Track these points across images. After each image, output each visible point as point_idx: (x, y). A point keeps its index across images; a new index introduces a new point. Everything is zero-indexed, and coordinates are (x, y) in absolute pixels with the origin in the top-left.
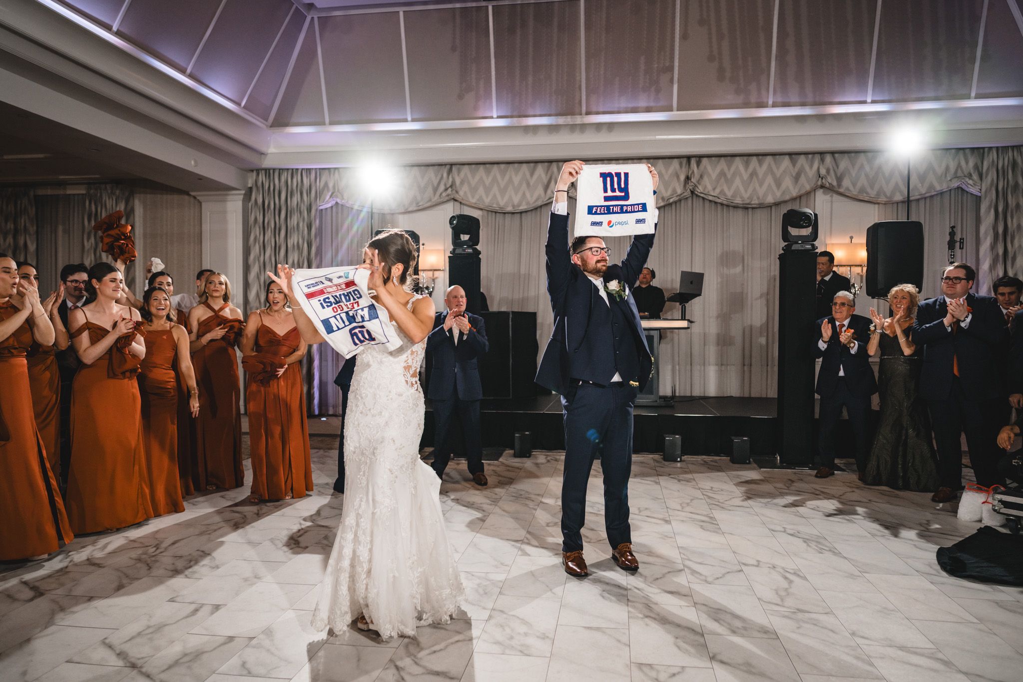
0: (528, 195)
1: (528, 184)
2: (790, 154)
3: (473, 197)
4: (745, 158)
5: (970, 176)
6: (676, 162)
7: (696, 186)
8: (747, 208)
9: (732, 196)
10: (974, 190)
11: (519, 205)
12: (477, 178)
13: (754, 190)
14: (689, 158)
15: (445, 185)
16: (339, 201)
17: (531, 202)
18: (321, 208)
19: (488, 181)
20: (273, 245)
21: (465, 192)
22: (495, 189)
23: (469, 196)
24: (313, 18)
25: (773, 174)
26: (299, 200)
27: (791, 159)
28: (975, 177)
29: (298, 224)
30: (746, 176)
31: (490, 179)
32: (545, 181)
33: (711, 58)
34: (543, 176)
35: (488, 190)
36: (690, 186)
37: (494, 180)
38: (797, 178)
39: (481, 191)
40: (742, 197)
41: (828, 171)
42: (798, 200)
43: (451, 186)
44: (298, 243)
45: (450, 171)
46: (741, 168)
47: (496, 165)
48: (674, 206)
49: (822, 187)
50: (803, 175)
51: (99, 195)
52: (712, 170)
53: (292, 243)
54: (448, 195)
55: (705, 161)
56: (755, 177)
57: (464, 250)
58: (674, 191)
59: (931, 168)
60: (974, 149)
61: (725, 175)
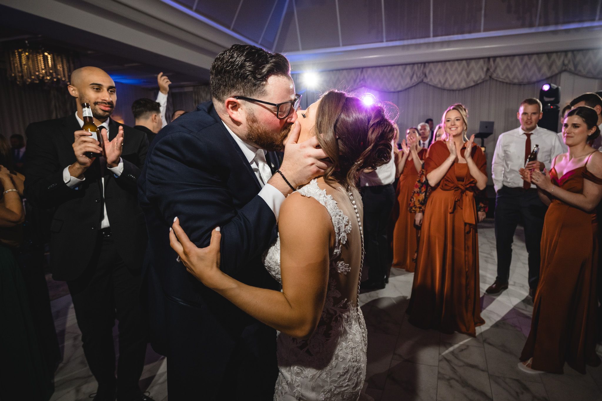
0: (402, 82)
1: (402, 76)
2: (547, 53)
4: (521, 56)
6: (481, 61)
7: (492, 73)
8: (521, 85)
9: (513, 78)
11: (397, 87)
12: (376, 74)
13: (526, 74)
14: (489, 58)
15: (360, 79)
17: (404, 86)
19: (381, 76)
22: (385, 80)
23: (372, 84)
25: (537, 64)
27: (548, 56)
30: (521, 67)
31: (382, 74)
32: (411, 74)
34: (410, 71)
35: (381, 81)
36: (489, 74)
37: (385, 75)
38: (550, 67)
39: (377, 81)
40: (518, 79)
41: (569, 62)
42: (550, 79)
43: (363, 80)
45: (362, 71)
46: (519, 63)
47: (385, 67)
48: (480, 85)
49: (565, 71)
50: (554, 65)
52: (502, 64)
54: (361, 84)
55: (498, 60)
56: (526, 68)
58: (480, 77)
61: (509, 67)
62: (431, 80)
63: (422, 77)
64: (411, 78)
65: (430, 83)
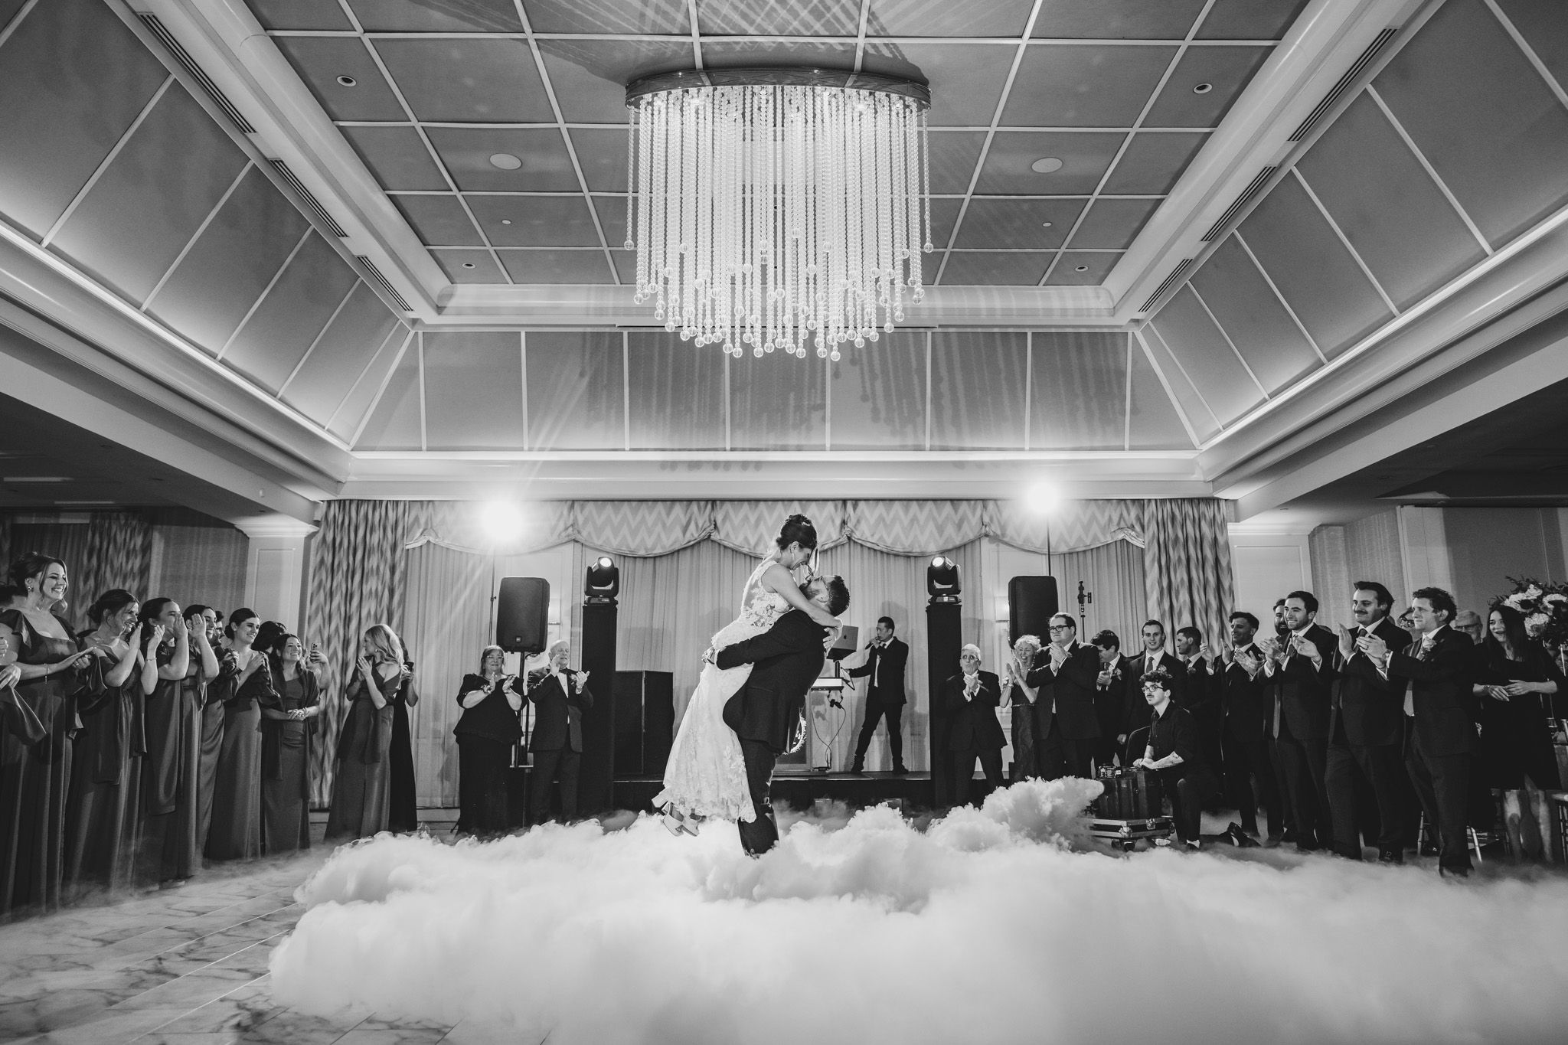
0: (663, 536)
1: (664, 525)
2: (952, 500)
3: (599, 538)
4: (905, 502)
5: (1132, 527)
6: (830, 506)
7: (852, 531)
8: (909, 557)
9: (892, 544)
10: (1138, 543)
11: (654, 548)
12: (603, 517)
13: (916, 536)
14: (844, 501)
15: (565, 524)
16: (432, 539)
17: (667, 546)
18: (407, 547)
19: (616, 520)
20: (344, 592)
21: (589, 533)
22: (625, 531)
23: (594, 536)
24: (416, 333)
25: (934, 519)
26: (381, 537)
27: (952, 504)
28: (1138, 528)
29: (378, 567)
30: (906, 522)
31: (620, 517)
32: (684, 521)
33: (864, 398)
34: (682, 516)
35: (616, 531)
36: (846, 531)
37: (624, 519)
38: (959, 526)
39: (608, 531)
40: (902, 545)
41: (991, 519)
42: (962, 549)
43: (572, 525)
44: (377, 589)
45: (572, 507)
46: (901, 513)
47: (626, 503)
48: (829, 553)
49: (987, 535)
50: (965, 523)
51: (107, 525)
52: (869, 515)
53: (369, 589)
54: (568, 536)
55: (862, 504)
56: (916, 525)
57: (600, 600)
58: (829, 536)
59: (1093, 518)
60: (1133, 501)
61: (884, 520)
62: (727, 535)
63: (708, 530)
64: (685, 529)
65: (726, 543)
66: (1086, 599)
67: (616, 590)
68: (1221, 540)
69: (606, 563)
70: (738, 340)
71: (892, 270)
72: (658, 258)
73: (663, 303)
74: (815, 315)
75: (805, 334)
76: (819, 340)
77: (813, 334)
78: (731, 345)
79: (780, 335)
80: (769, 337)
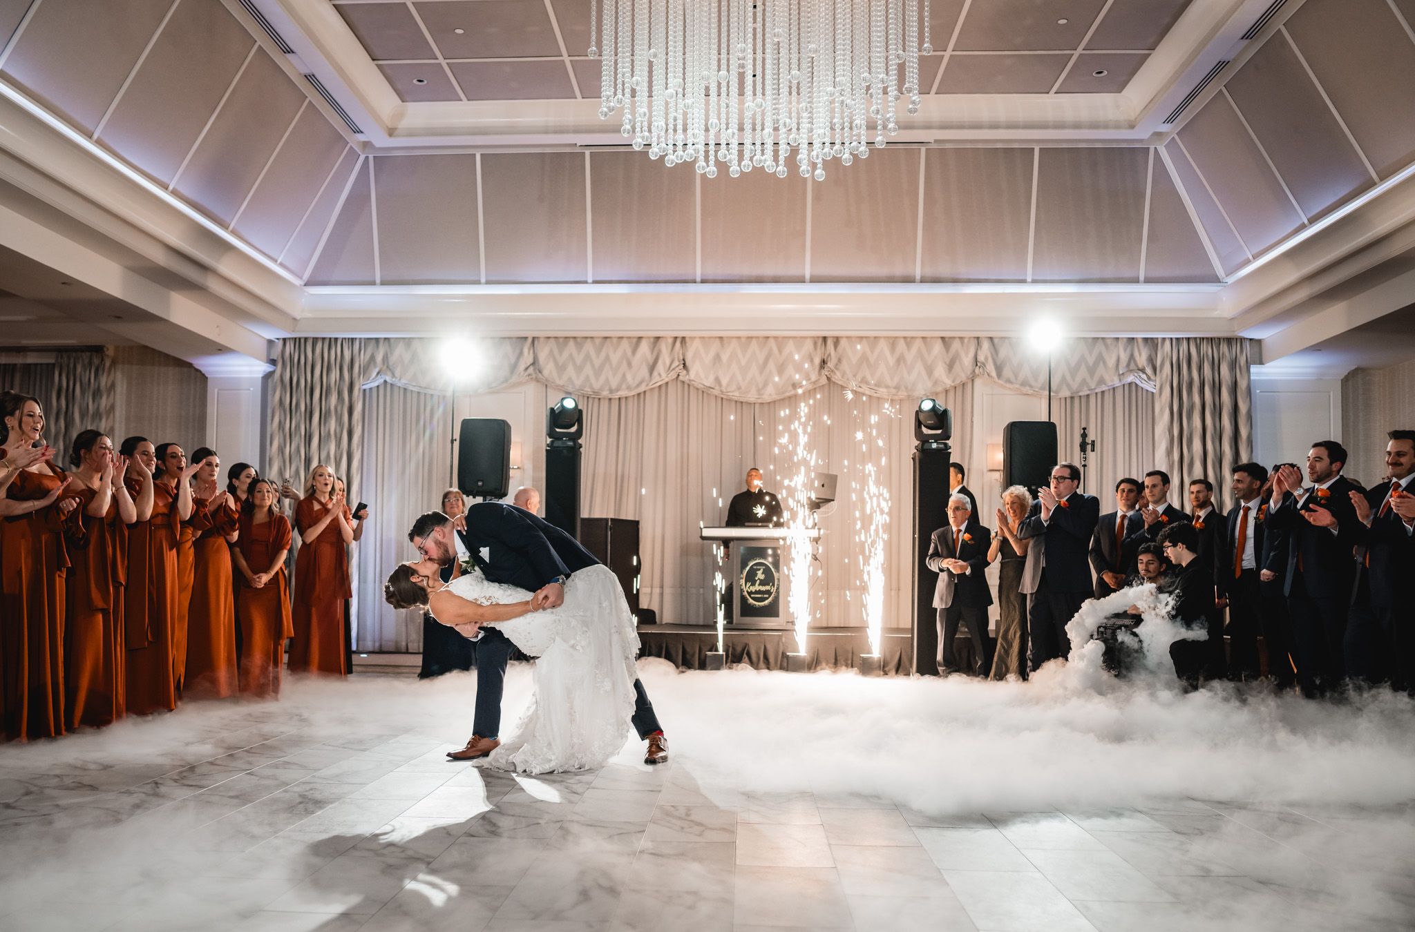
0: (629, 378)
1: (629, 364)
2: (943, 339)
3: (561, 378)
4: (891, 341)
5: (1143, 371)
6: (809, 344)
7: (833, 372)
8: (895, 400)
9: (877, 386)
10: (1148, 387)
11: (619, 390)
12: (566, 354)
13: (903, 379)
14: (824, 339)
15: (526, 362)
16: (388, 379)
17: (633, 388)
18: (364, 387)
19: (579, 358)
20: (303, 433)
21: (551, 373)
22: (588, 370)
23: (555, 375)
24: (367, 158)
25: (923, 359)
26: (338, 377)
27: (944, 344)
28: (1149, 371)
29: (336, 409)
30: (891, 361)
31: (582, 355)
33: (849, 224)
34: (648, 356)
35: (579, 371)
36: (826, 372)
37: (588, 357)
38: (950, 366)
39: (570, 371)
40: (888, 387)
41: (986, 358)
42: (952, 392)
43: (533, 364)
44: (335, 430)
45: (532, 346)
46: (887, 354)
47: (589, 342)
48: (807, 395)
49: (980, 377)
50: (957, 363)
51: (71, 365)
52: (853, 354)
53: (327, 430)
54: (529, 375)
55: (843, 343)
56: (902, 363)
57: (563, 443)
59: (1100, 359)
60: (1146, 340)
61: (867, 360)
62: (697, 376)
63: (677, 369)
64: (652, 370)
65: (695, 384)
66: (1089, 447)
67: (579, 433)
68: (1242, 384)
69: (569, 404)
70: (712, 158)
71: (885, 77)
72: (624, 67)
73: (630, 117)
74: (798, 129)
75: (787, 150)
76: (803, 156)
77: (794, 151)
78: (705, 164)
79: (759, 152)
80: (747, 155)
